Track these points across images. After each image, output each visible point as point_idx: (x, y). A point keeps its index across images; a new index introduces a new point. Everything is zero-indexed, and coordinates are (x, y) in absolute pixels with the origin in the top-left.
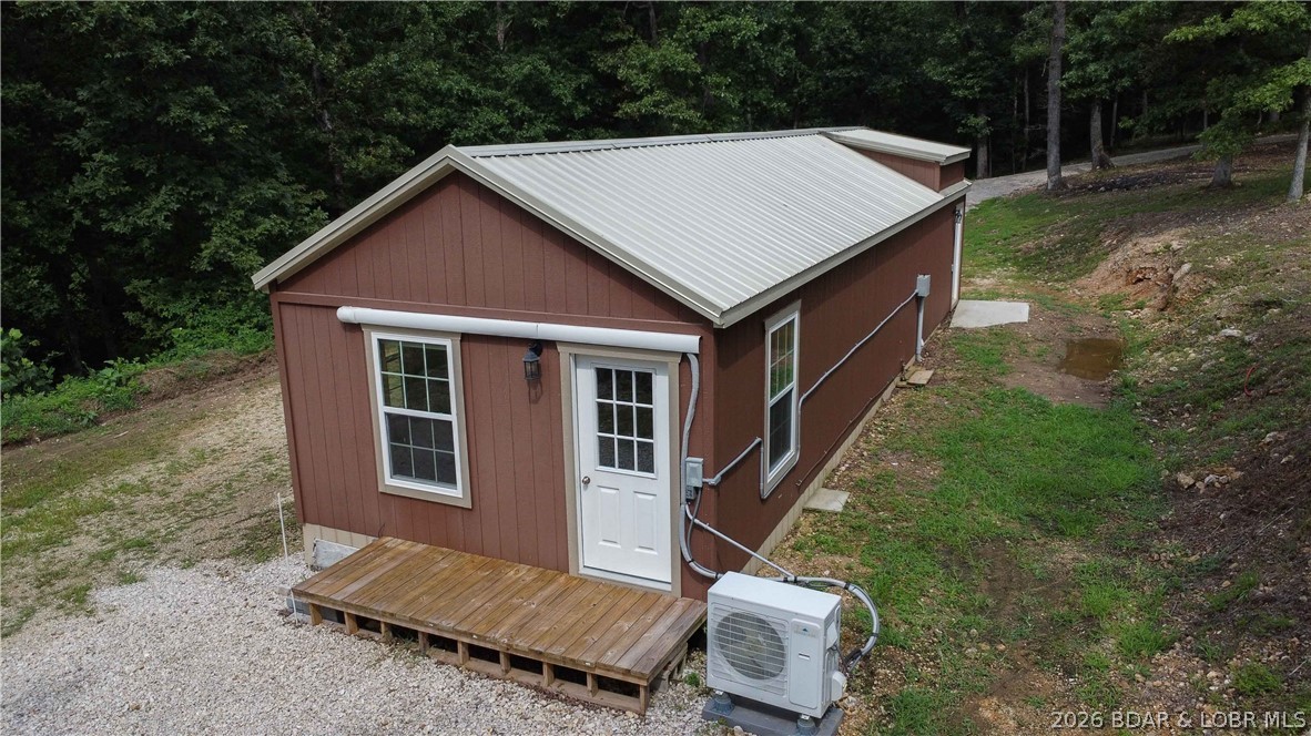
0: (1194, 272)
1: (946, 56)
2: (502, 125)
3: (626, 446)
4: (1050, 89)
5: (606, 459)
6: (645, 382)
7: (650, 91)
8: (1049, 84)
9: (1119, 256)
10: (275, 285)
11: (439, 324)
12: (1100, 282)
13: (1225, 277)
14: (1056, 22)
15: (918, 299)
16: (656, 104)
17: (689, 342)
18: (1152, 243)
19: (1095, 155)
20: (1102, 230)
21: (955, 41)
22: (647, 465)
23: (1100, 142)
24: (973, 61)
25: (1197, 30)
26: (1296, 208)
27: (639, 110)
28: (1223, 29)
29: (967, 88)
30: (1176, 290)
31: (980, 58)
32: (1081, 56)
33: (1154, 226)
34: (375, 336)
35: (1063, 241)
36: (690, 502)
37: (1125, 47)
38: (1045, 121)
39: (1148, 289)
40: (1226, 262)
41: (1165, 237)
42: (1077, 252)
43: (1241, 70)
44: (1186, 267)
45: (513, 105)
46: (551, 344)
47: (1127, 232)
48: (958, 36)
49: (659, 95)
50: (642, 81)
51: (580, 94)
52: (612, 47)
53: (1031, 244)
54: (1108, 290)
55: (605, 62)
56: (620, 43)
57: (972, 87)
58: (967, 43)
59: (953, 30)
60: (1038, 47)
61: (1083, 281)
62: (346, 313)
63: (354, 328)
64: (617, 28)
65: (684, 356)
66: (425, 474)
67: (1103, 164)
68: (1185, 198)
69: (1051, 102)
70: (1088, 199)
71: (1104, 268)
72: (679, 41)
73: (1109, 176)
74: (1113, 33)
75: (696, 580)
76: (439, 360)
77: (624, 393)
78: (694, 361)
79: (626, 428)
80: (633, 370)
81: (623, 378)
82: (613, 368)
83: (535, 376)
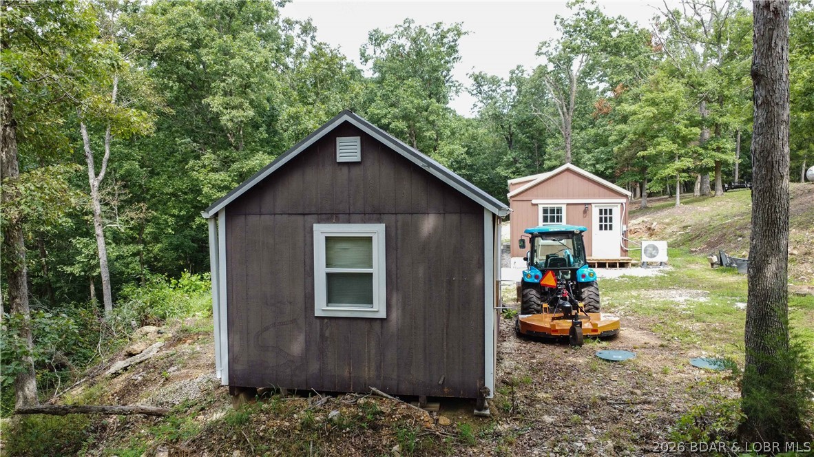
0: (659, 224)
3: (606, 226)
5: (601, 229)
6: (611, 211)
10: (512, 196)
11: (560, 202)
13: (669, 224)
17: (623, 200)
22: (611, 228)
24: (518, 168)
25: (647, 152)
26: (678, 207)
28: (654, 152)
30: (653, 230)
31: (521, 167)
34: (542, 206)
36: (623, 234)
39: (641, 234)
40: (667, 220)
44: (655, 223)
46: (590, 204)
48: (512, 158)
58: (515, 160)
59: (510, 155)
62: (534, 201)
63: (536, 204)
65: (622, 204)
75: (624, 252)
76: (559, 211)
77: (606, 213)
78: (624, 205)
79: (606, 221)
80: (608, 208)
81: (606, 210)
82: (603, 208)
83: (585, 212)
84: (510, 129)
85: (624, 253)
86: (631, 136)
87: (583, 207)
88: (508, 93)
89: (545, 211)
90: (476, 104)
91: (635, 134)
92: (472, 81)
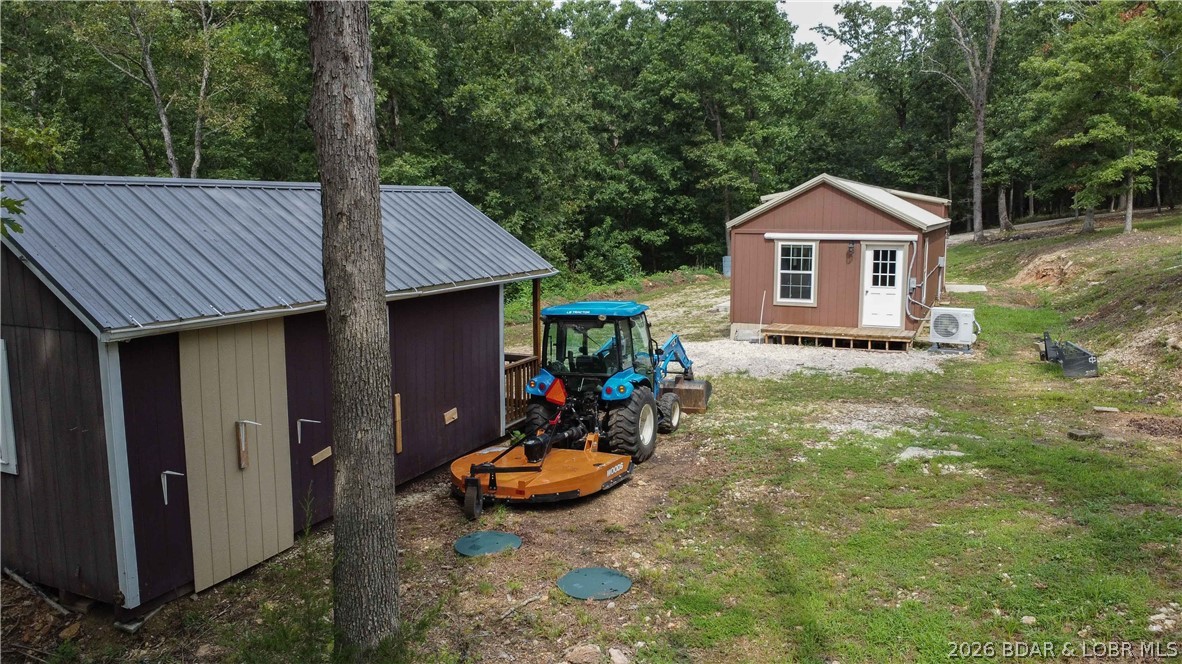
0: (1075, 264)
1: (894, 155)
2: (625, 192)
3: (884, 278)
4: (974, 177)
5: (875, 282)
6: (893, 254)
7: (726, 172)
8: (974, 173)
9: (1031, 266)
10: (734, 227)
11: (810, 238)
12: (1021, 280)
13: (1091, 266)
14: (977, 134)
15: (940, 268)
16: (731, 179)
17: (914, 237)
18: (1048, 257)
19: (1002, 222)
20: (1017, 256)
21: (901, 145)
22: (892, 283)
23: (1005, 213)
24: (912, 159)
25: (1072, 140)
26: (1128, 236)
27: (720, 183)
28: (1085, 140)
29: (909, 176)
30: (1065, 274)
31: (918, 157)
32: (999, 154)
33: (1051, 250)
34: (780, 244)
35: (994, 265)
36: (910, 294)
37: (1026, 150)
38: (972, 196)
39: (1050, 279)
40: (1091, 259)
41: (1058, 253)
42: (1006, 268)
43: (1096, 163)
44: (1070, 263)
45: (633, 180)
46: (858, 241)
47: (1034, 255)
48: (903, 142)
49: (733, 174)
50: (721, 166)
51: (674, 174)
52: (695, 144)
53: (973, 266)
54: (1026, 283)
55: (693, 154)
56: (702, 142)
57: (913, 176)
58: (909, 146)
59: (899, 137)
60: (963, 151)
61: (1010, 281)
62: (768, 235)
63: (772, 240)
64: (700, 133)
65: (911, 242)
66: (796, 295)
67: (1008, 228)
68: (1067, 238)
69: (975, 184)
70: (1003, 244)
71: (1022, 274)
72: (745, 141)
73: (1014, 234)
74: (1020, 141)
75: (911, 323)
76: (808, 251)
77: (885, 258)
78: (915, 244)
79: (884, 271)
80: (889, 249)
81: (885, 253)
82: (881, 249)
83: (850, 254)
84: (901, 96)
85: (911, 326)
86: (1054, 111)
87: (848, 245)
88: (902, 38)
89: (786, 251)
90: (850, 55)
91: (1061, 108)
92: (841, 18)
